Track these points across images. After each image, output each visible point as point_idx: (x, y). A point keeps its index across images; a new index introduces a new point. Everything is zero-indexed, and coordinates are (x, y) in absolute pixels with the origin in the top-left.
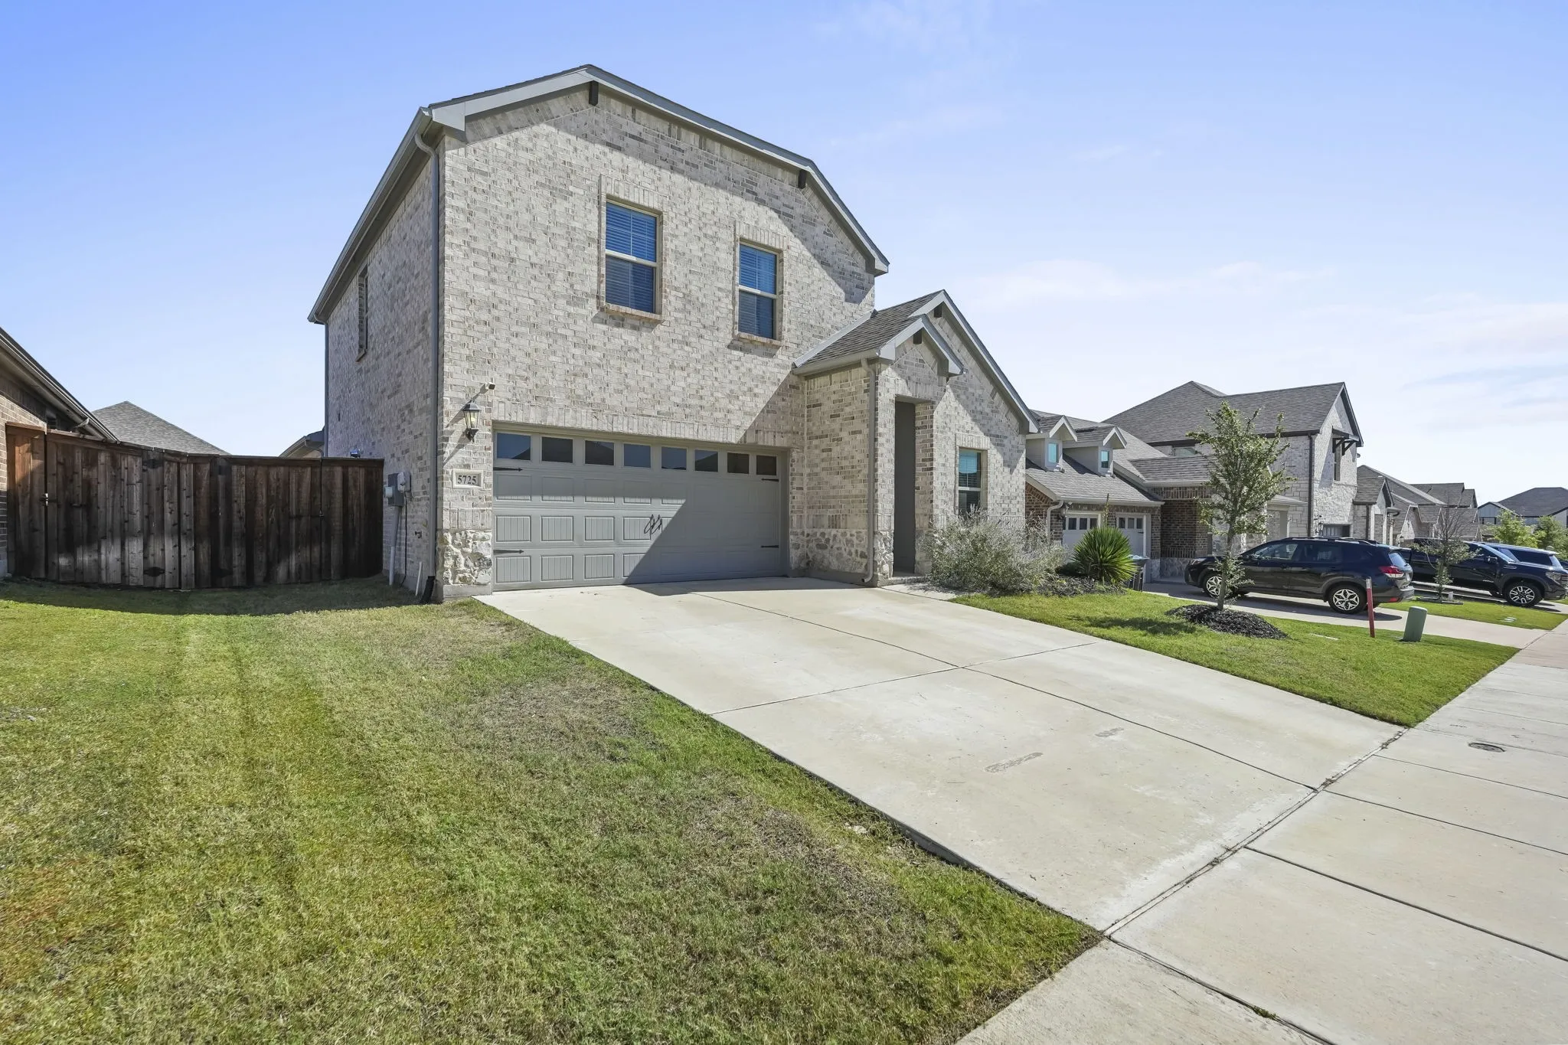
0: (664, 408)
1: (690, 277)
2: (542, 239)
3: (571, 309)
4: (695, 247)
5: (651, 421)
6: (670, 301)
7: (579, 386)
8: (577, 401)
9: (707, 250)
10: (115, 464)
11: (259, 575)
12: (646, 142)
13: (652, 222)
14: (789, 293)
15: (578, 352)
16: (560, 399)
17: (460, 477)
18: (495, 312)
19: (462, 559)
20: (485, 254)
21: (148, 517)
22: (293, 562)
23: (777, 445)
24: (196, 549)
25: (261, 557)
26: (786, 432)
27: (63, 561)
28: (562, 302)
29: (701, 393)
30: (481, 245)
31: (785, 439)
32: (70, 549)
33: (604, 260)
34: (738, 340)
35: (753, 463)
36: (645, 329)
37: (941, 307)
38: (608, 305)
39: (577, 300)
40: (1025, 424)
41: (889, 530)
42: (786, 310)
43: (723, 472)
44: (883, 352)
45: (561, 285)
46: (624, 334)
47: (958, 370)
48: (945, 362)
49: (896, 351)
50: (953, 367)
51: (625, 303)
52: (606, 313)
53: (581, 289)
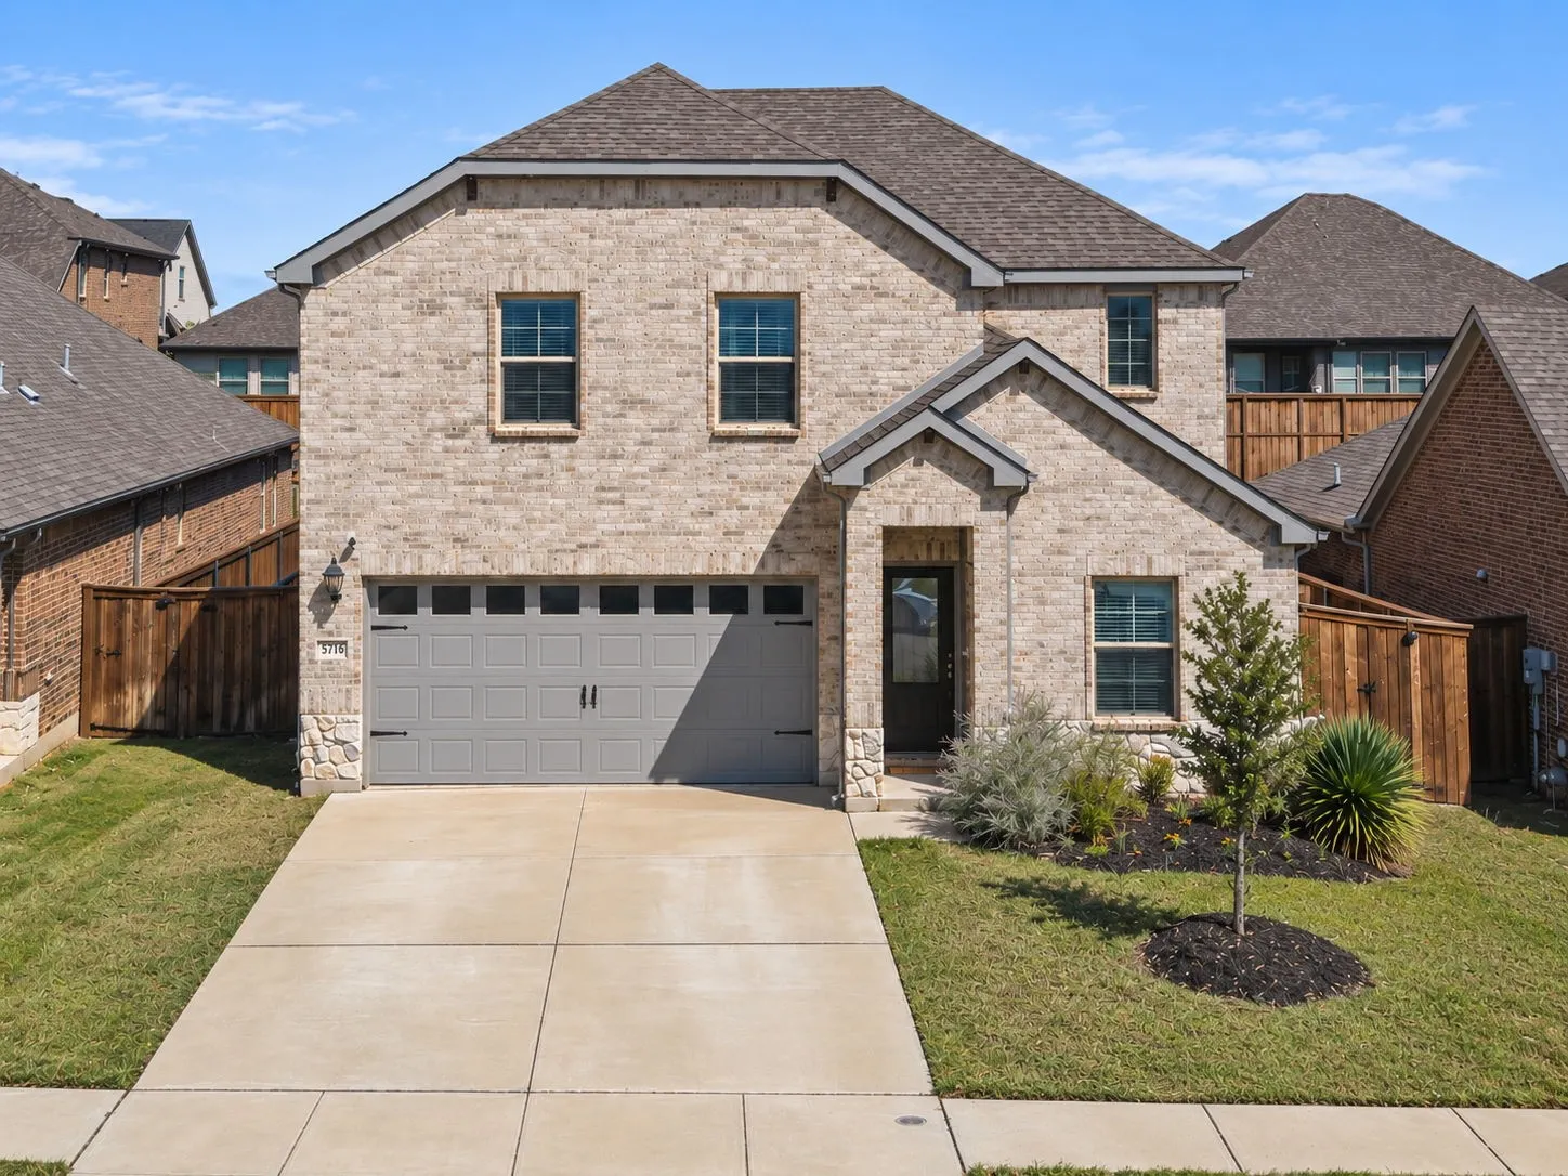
1: (629, 367)
2: (408, 368)
3: (451, 442)
4: (635, 328)
9: (656, 328)
14: (809, 354)
18: (358, 463)
20: (346, 402)
26: (809, 553)
28: (438, 437)
29: (648, 514)
30: (341, 395)
31: (802, 563)
33: (498, 371)
34: (716, 438)
35: (756, 599)
36: (554, 448)
37: (1025, 366)
38: (502, 428)
39: (456, 431)
40: (1276, 529)
41: (871, 726)
42: (807, 377)
43: (702, 613)
44: (841, 477)
45: (436, 417)
46: (526, 459)
47: (1018, 480)
48: (990, 471)
49: (870, 473)
50: (1004, 476)
51: (533, 416)
52: (496, 438)
53: (460, 415)
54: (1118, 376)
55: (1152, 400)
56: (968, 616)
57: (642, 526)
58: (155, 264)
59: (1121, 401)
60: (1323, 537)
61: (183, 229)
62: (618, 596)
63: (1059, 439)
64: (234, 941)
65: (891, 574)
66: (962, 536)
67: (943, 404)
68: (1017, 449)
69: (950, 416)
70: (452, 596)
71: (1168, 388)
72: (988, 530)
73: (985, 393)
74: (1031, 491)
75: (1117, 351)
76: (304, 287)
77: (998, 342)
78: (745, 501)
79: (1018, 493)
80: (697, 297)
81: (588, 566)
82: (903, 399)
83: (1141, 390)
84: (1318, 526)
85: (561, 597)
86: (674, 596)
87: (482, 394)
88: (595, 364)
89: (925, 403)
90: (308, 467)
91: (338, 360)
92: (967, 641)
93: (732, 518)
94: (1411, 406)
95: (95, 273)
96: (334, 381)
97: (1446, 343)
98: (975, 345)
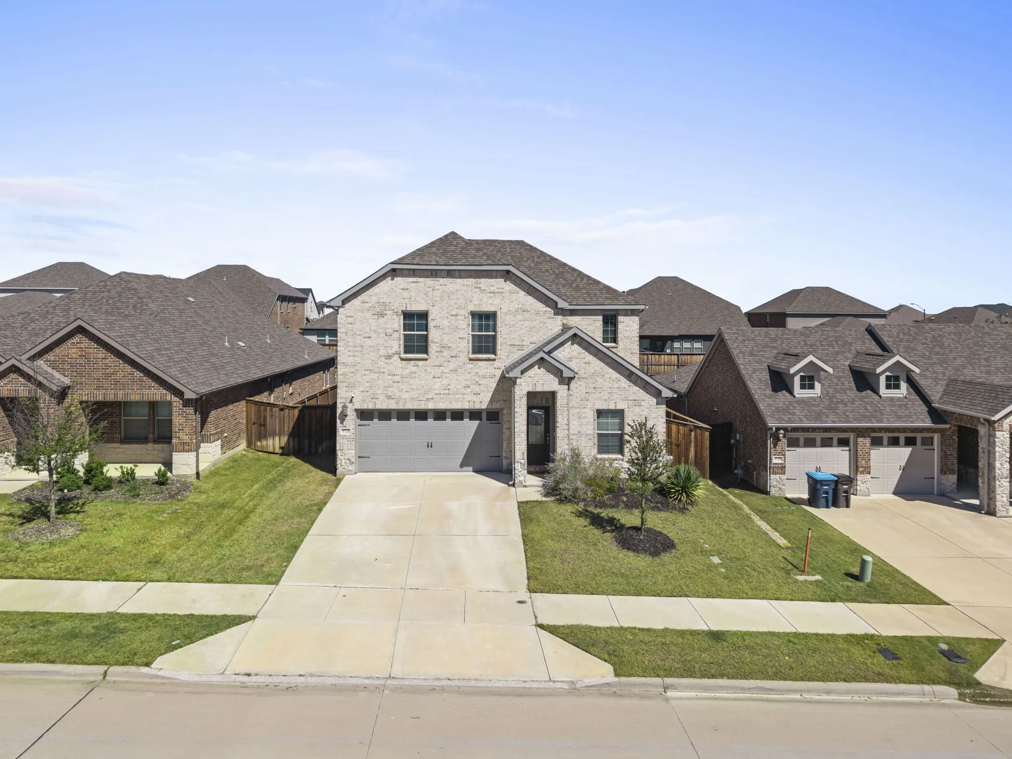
0: (430, 397)
1: (444, 336)
2: (373, 335)
3: (387, 361)
4: (446, 322)
5: (423, 403)
6: (433, 348)
7: (390, 391)
8: (389, 397)
9: (452, 322)
10: (271, 410)
11: (313, 450)
12: (420, 282)
13: (423, 316)
14: (501, 332)
15: (389, 377)
16: (382, 397)
17: (343, 430)
18: (356, 368)
19: (344, 461)
20: (352, 346)
21: (280, 429)
22: (324, 445)
23: (494, 407)
24: (294, 440)
25: (313, 443)
26: (500, 401)
27: (259, 444)
28: (383, 359)
29: (449, 387)
30: (351, 344)
31: (499, 404)
32: (260, 439)
33: (402, 337)
34: (470, 360)
35: (484, 416)
36: (420, 363)
37: (575, 335)
38: (404, 356)
39: (389, 357)
40: (660, 392)
41: (523, 459)
42: (499, 340)
43: (466, 420)
44: (511, 375)
45: (382, 352)
46: (411, 367)
47: (571, 375)
48: (562, 372)
49: (522, 372)
50: (567, 374)
51: (413, 352)
52: (402, 359)
53: (391, 352)
54: (605, 340)
55: (617, 348)
56: (555, 422)
57: (447, 392)
58: (303, 300)
59: (608, 348)
60: (675, 396)
61: (310, 291)
62: (440, 415)
63: (586, 360)
64: (310, 533)
65: (529, 408)
66: (553, 394)
67: (547, 349)
68: (572, 365)
69: (549, 353)
70: (385, 415)
71: (621, 344)
72: (562, 392)
73: (562, 344)
74: (576, 378)
75: (605, 332)
76: (339, 307)
77: (566, 328)
78: (481, 382)
79: (571, 379)
80: (465, 313)
81: (431, 406)
82: (532, 348)
83: (613, 345)
84: (675, 391)
85: (421, 415)
86: (457, 415)
87: (397, 344)
88: (434, 335)
89: (540, 349)
90: (341, 369)
91: (350, 333)
92: (554, 430)
93: (476, 388)
94: (702, 357)
95: (285, 304)
96: (349, 340)
97: (713, 336)
98: (558, 329)
